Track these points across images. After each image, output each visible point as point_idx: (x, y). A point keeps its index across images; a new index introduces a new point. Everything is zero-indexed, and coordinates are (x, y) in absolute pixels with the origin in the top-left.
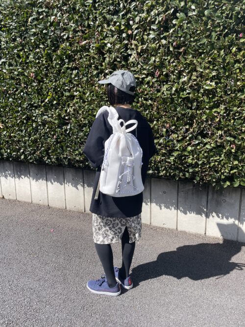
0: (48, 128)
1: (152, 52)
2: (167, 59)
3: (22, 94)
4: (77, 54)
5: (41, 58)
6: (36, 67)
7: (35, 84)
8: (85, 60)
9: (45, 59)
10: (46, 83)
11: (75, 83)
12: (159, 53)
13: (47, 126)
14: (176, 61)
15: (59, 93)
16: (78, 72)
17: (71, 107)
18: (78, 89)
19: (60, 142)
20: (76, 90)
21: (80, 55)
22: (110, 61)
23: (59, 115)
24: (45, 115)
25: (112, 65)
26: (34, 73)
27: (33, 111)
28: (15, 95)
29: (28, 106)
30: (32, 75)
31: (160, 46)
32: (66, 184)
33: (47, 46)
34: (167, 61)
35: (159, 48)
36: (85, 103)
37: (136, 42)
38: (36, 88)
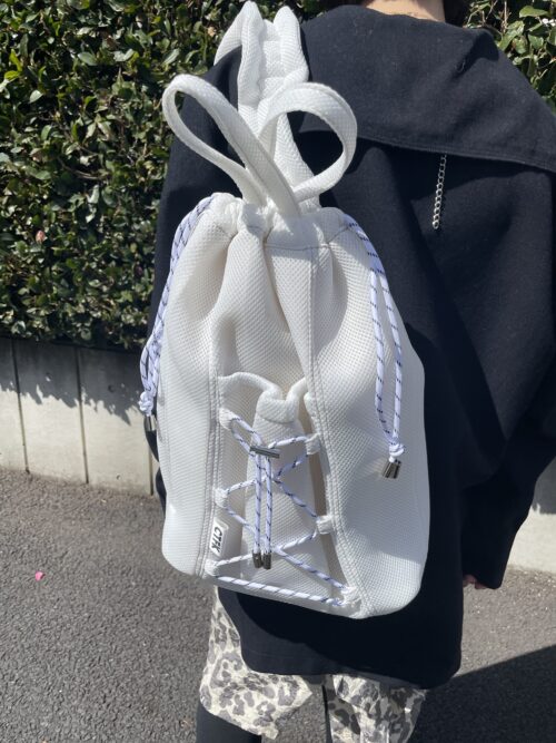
0: (12, 200)
11: (117, 8)
13: (8, 192)
15: (53, 54)
17: (103, 114)
18: (130, 35)
32: (87, 402)
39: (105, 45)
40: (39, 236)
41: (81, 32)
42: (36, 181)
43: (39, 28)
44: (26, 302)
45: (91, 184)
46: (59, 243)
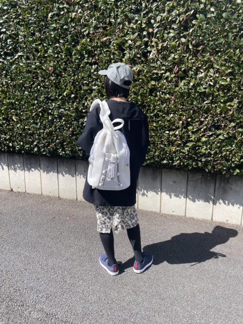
0: (64, 120)
1: (172, 49)
2: (186, 56)
3: (39, 87)
4: (96, 50)
5: (60, 52)
6: (54, 61)
7: (52, 78)
8: (105, 55)
9: (65, 53)
10: (64, 77)
11: (94, 77)
12: (179, 50)
13: (63, 118)
14: (194, 58)
15: (77, 86)
16: (97, 67)
17: (89, 100)
18: (97, 83)
19: (76, 135)
20: (95, 84)
21: (100, 51)
22: (130, 57)
23: (77, 108)
24: (61, 108)
25: (132, 61)
26: (52, 67)
27: (49, 104)
28: (31, 88)
29: (44, 100)
30: (50, 68)
31: (179, 44)
32: (78, 176)
33: (67, 41)
34: (186, 58)
35: (179, 46)
36: (103, 96)
37: (156, 40)
38: (54, 81)
39: (90, 85)
40: (71, 129)
41: (85, 82)
42: (71, 116)
43: (74, 80)
44: (65, 147)
45: (85, 116)
46: (76, 131)
